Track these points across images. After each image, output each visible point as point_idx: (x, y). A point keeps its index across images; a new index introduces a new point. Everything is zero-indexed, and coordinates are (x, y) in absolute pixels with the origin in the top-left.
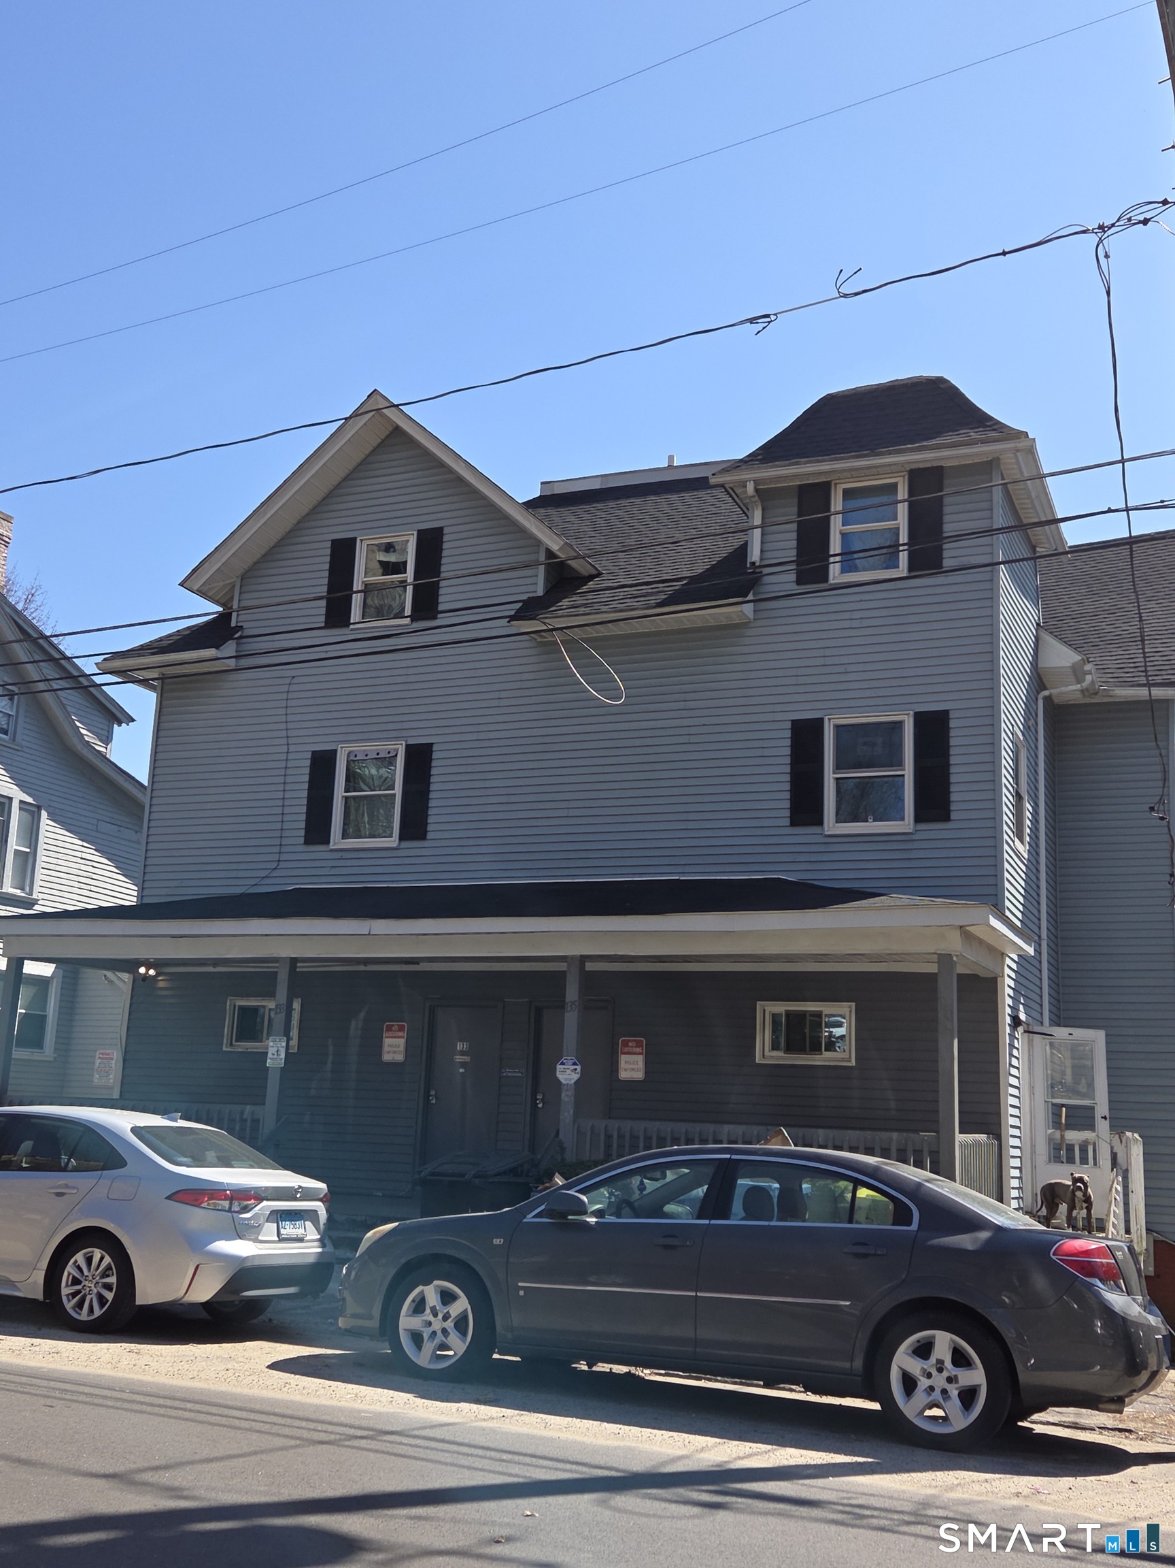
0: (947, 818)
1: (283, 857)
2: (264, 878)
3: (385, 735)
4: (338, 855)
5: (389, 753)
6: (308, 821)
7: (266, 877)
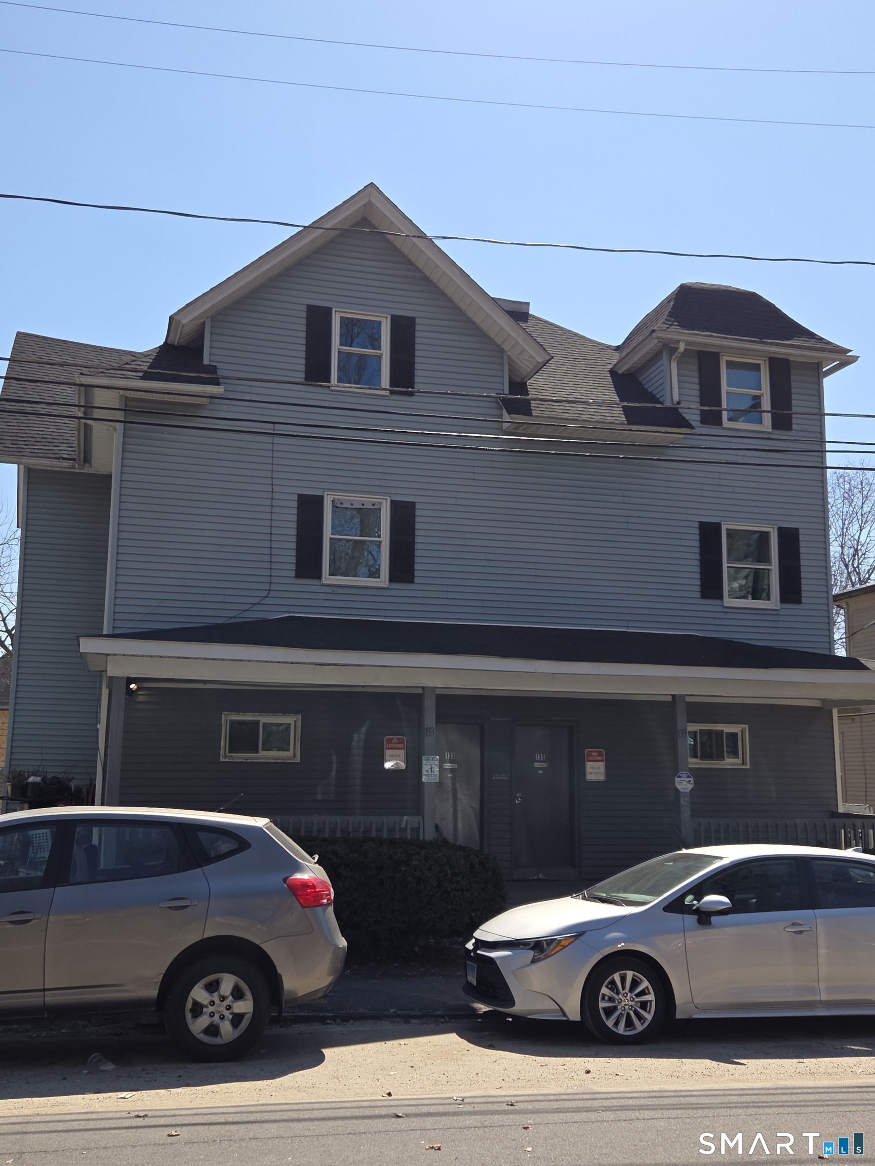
0: (799, 601)
1: (273, 587)
2: (256, 604)
3: (370, 489)
4: (330, 590)
5: (374, 505)
6: (298, 557)
7: (257, 604)
